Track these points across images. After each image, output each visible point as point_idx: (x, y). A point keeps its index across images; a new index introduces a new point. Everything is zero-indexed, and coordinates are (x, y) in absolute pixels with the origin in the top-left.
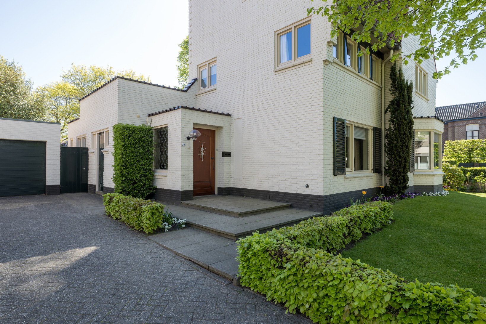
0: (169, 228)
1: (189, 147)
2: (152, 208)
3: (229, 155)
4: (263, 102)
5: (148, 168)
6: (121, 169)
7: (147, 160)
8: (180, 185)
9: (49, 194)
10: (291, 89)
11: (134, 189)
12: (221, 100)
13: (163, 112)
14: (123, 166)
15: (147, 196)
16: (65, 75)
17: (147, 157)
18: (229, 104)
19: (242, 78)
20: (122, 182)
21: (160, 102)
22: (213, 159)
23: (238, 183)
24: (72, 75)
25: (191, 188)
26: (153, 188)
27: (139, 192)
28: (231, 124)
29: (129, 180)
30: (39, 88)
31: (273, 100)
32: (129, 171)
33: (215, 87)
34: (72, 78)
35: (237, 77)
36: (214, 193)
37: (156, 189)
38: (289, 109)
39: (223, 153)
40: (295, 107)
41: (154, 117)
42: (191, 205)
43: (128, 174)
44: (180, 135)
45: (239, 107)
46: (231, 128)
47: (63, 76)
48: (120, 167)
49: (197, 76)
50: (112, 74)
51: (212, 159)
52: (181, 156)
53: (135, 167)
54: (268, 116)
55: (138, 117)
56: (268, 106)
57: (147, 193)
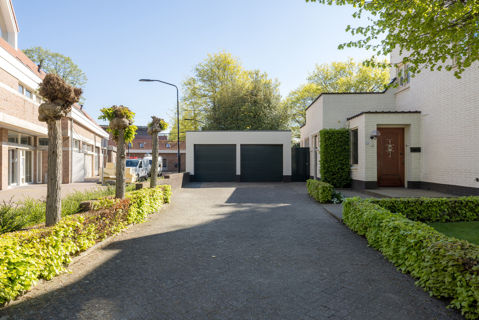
0: (337, 202)
1: (372, 145)
2: (324, 187)
3: (419, 150)
4: (443, 98)
5: (344, 163)
6: (324, 163)
7: (344, 156)
8: (364, 176)
9: (285, 182)
10: (466, 84)
11: (334, 179)
12: (414, 98)
13: (355, 117)
14: (325, 161)
15: (344, 185)
16: (310, 77)
17: (344, 154)
18: (420, 101)
19: (428, 75)
20: (324, 174)
21: (358, 106)
22: (403, 154)
23: (427, 177)
24: (315, 76)
25: (375, 179)
26: (349, 179)
27: (337, 181)
28: (421, 121)
29: (330, 171)
30: (291, 93)
31: (451, 96)
32: (329, 165)
33: (409, 86)
34: (316, 78)
35: (425, 75)
36: (404, 187)
37: (352, 180)
38: (464, 103)
39: (411, 148)
40: (468, 102)
41: (351, 121)
42: (370, 192)
43: (329, 167)
44: (364, 135)
45: (426, 104)
46: (421, 124)
47: (308, 78)
48: (323, 162)
49: (396, 75)
50: (353, 66)
51: (401, 154)
52: (365, 153)
53: (335, 162)
54: (448, 112)
55: (339, 122)
56: (448, 101)
57: (344, 183)
